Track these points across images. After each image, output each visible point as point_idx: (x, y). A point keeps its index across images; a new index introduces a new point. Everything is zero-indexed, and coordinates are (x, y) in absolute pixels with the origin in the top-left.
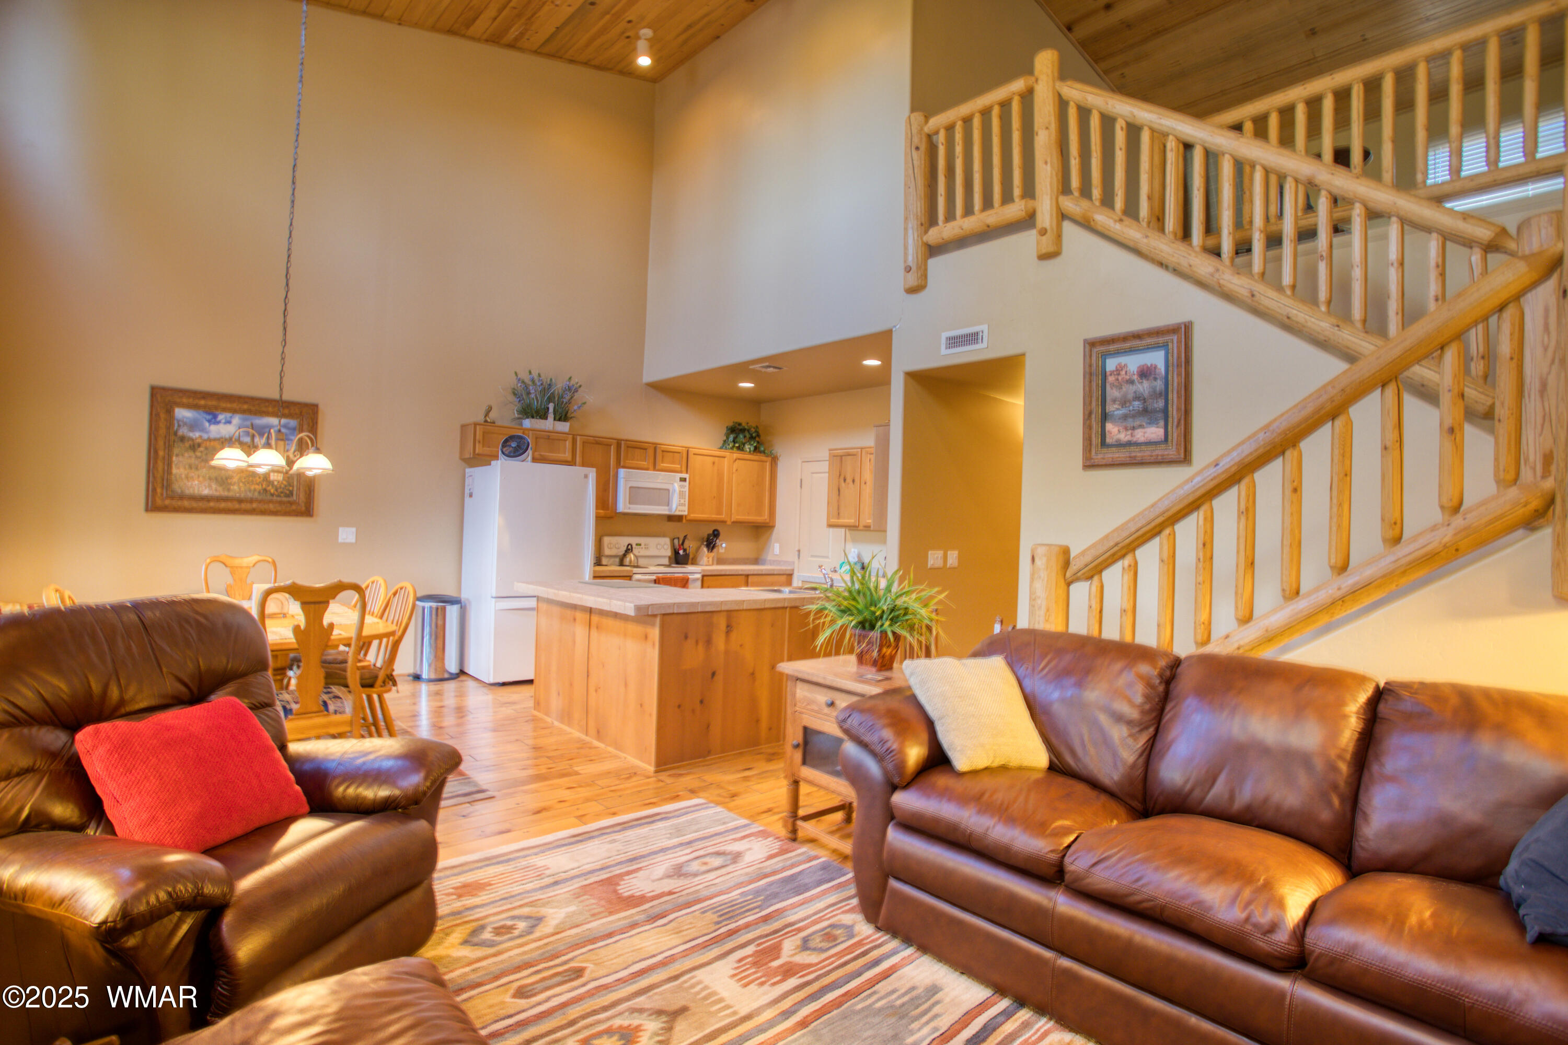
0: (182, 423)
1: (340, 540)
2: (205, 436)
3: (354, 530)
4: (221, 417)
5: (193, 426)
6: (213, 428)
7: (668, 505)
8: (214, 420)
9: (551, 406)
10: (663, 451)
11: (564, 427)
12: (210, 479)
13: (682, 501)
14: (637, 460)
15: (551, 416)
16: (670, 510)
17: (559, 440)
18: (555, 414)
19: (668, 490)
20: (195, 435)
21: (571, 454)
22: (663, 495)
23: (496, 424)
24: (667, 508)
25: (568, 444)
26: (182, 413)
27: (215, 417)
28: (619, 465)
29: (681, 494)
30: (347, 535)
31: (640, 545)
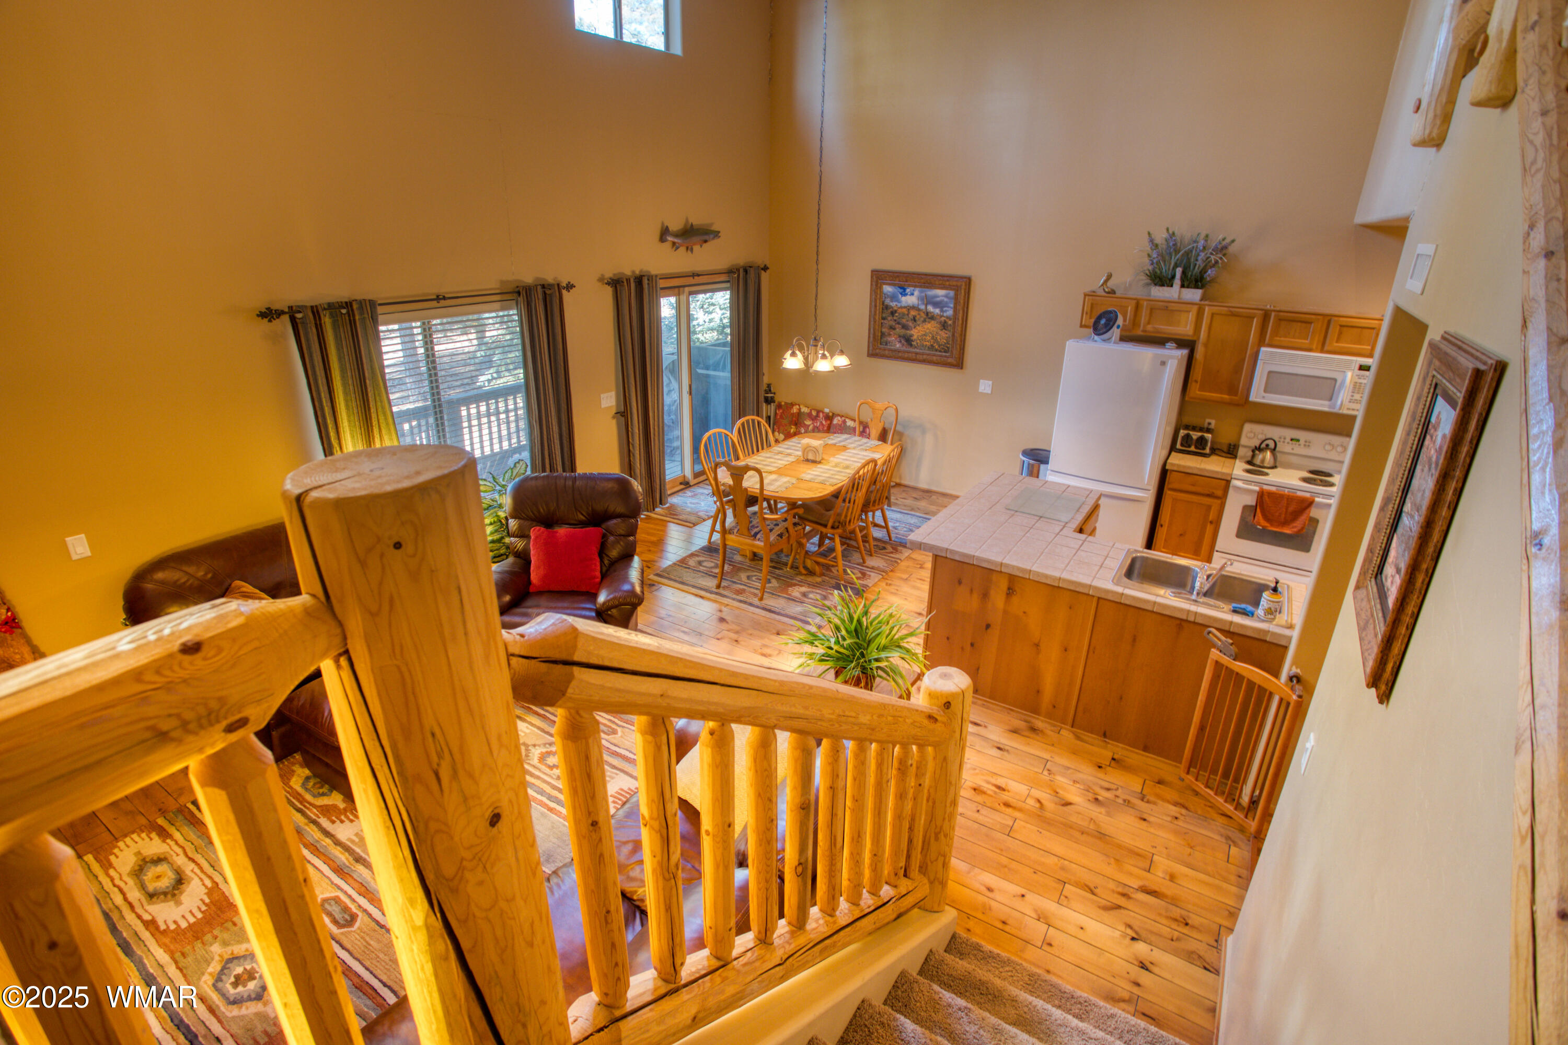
0: (886, 296)
1: (980, 390)
2: (899, 305)
3: (990, 383)
4: (908, 291)
5: (894, 297)
6: (904, 299)
7: (1330, 399)
8: (904, 294)
9: (1179, 271)
10: (1341, 326)
11: (1194, 295)
12: (900, 336)
13: (1357, 397)
14: (1294, 338)
15: (1177, 282)
16: (1334, 406)
17: (1180, 311)
18: (1182, 280)
19: (1335, 380)
20: (893, 304)
21: (1193, 327)
22: (1329, 386)
23: (1117, 295)
24: (1327, 403)
25: (1192, 316)
26: (888, 289)
27: (905, 290)
28: (1261, 342)
29: (1356, 387)
30: (985, 386)
31: (1298, 440)
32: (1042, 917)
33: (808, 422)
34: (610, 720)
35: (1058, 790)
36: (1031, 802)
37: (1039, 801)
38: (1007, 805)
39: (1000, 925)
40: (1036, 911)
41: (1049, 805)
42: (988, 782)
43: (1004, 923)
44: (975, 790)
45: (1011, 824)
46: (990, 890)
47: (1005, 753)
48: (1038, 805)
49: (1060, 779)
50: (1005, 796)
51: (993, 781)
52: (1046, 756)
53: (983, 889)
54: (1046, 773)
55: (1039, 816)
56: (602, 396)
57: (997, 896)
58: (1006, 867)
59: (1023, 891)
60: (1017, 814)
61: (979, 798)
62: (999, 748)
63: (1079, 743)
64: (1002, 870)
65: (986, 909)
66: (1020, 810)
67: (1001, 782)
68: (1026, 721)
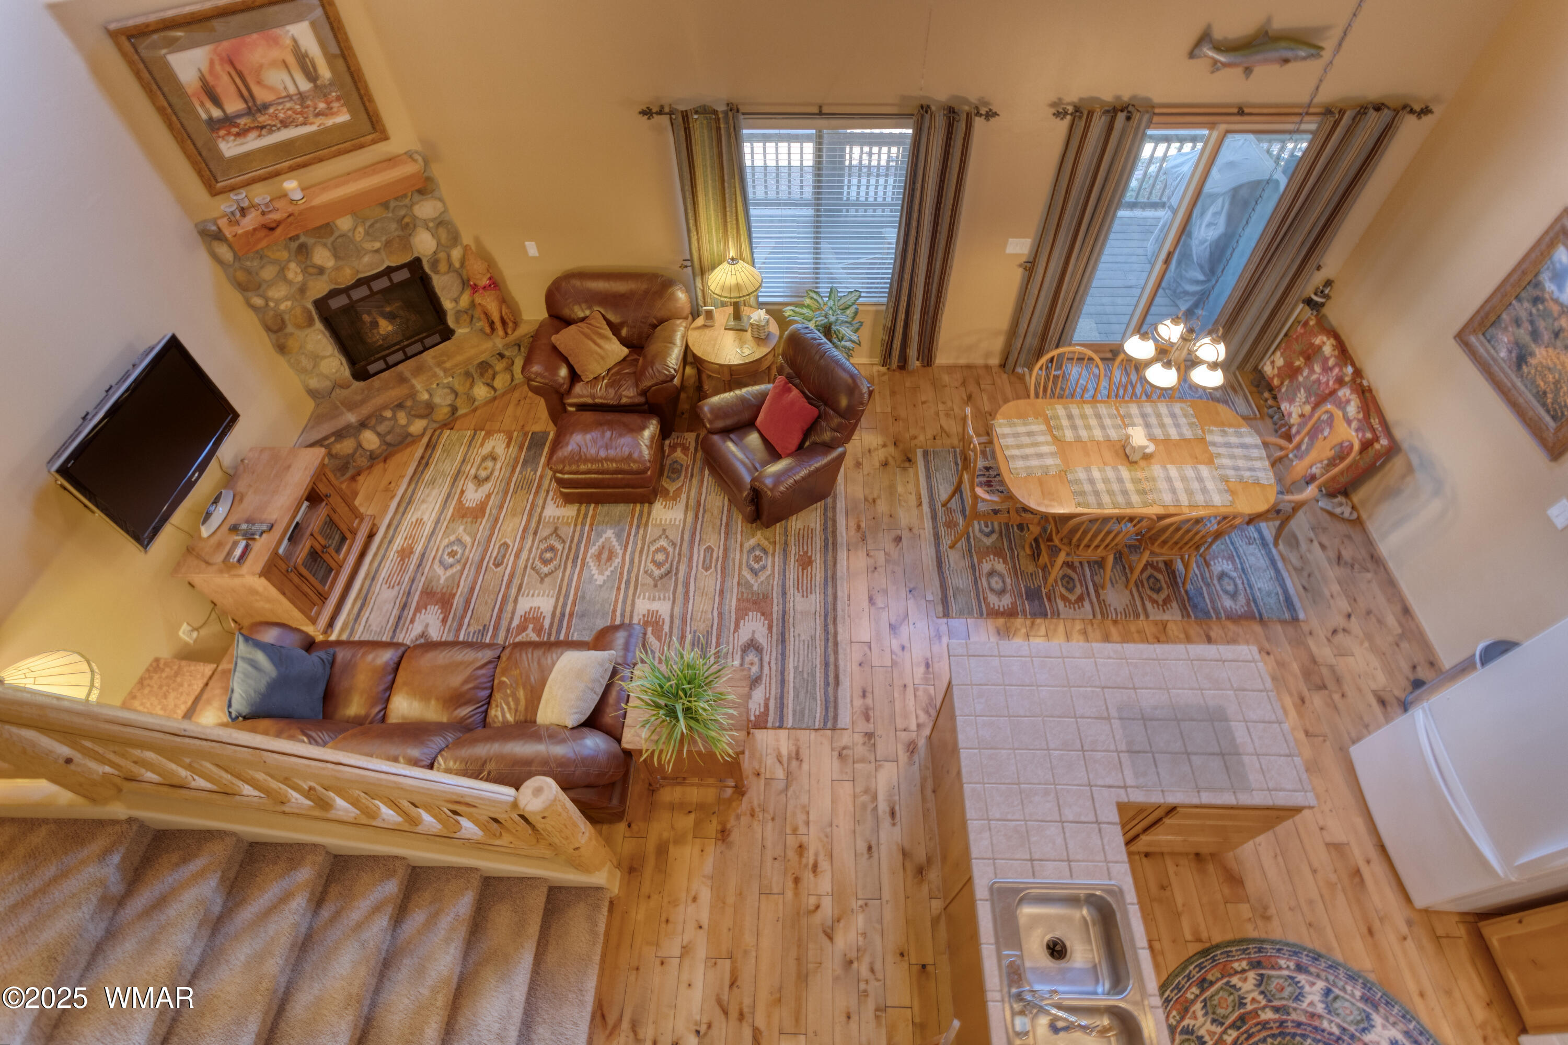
32: (686, 950)
33: (1317, 368)
34: (718, 558)
35: (842, 922)
36: (812, 901)
37: (818, 907)
38: (797, 880)
39: (663, 919)
40: (690, 942)
41: (817, 918)
42: (816, 855)
43: (667, 921)
44: (800, 846)
45: (775, 891)
46: (695, 899)
47: (866, 856)
48: (811, 908)
49: (860, 920)
50: (808, 876)
51: (821, 858)
52: (886, 895)
53: (693, 893)
54: (860, 903)
55: (798, 914)
56: (1011, 240)
57: (691, 908)
58: (724, 903)
59: (706, 926)
60: (789, 894)
61: (791, 854)
62: (870, 848)
63: (928, 924)
64: (719, 901)
65: (675, 903)
66: (796, 894)
67: (824, 865)
68: (929, 860)
